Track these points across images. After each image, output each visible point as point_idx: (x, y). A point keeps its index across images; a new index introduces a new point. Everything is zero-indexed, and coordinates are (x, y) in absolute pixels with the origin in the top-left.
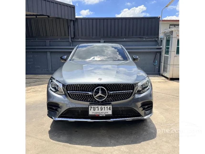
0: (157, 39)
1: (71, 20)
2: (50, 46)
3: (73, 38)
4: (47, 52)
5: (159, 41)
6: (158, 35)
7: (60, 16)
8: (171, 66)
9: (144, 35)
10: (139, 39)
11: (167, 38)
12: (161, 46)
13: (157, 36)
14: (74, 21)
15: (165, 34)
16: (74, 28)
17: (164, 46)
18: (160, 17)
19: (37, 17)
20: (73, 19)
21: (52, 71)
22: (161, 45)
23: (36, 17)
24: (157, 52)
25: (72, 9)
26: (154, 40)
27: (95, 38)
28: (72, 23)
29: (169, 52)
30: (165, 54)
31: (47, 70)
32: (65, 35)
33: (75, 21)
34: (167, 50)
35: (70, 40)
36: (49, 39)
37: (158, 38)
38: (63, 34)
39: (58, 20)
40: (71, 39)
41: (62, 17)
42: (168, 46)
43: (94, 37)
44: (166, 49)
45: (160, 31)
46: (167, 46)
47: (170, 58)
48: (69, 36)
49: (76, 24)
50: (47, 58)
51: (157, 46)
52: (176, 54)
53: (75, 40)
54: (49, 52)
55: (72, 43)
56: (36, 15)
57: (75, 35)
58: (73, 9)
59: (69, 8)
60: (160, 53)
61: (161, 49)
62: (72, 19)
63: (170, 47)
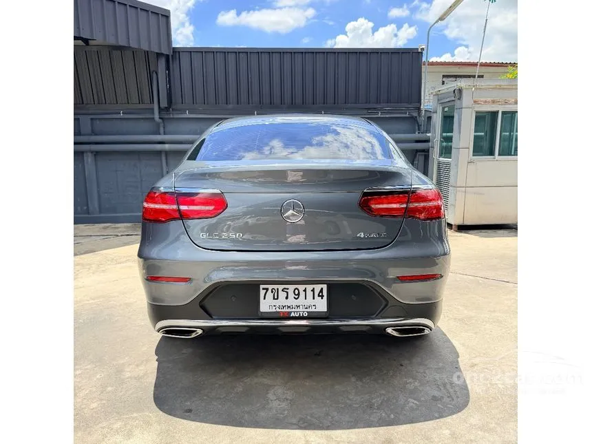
0: (415, 114)
2: (94, 133)
3: (167, 109)
4: (85, 155)
5: (422, 120)
6: (419, 101)
8: (459, 191)
9: (378, 101)
10: (365, 111)
11: (446, 109)
12: (428, 135)
13: (416, 105)
14: (167, 56)
15: (439, 97)
16: (169, 79)
17: (436, 134)
18: (423, 49)
20: (165, 51)
21: (100, 212)
22: (428, 131)
24: (418, 151)
25: (162, 20)
26: (407, 115)
27: (233, 109)
28: (162, 63)
29: (453, 151)
30: (441, 155)
31: (85, 208)
32: (141, 101)
33: (170, 57)
34: (444, 144)
35: (157, 116)
36: (90, 112)
37: (419, 109)
38: (135, 98)
39: (116, 54)
40: (159, 113)
41: (131, 45)
42: (448, 134)
43: (230, 106)
44: (442, 142)
45: (425, 90)
46: (444, 134)
47: (457, 165)
48: (152, 101)
49: (174, 66)
50: (85, 171)
51: (417, 133)
52: (473, 156)
53: (171, 116)
54: (90, 154)
55: (162, 125)
57: (173, 101)
58: (164, 19)
59: (153, 18)
60: (426, 153)
61: (427, 141)
62: (160, 49)
63: (455, 134)
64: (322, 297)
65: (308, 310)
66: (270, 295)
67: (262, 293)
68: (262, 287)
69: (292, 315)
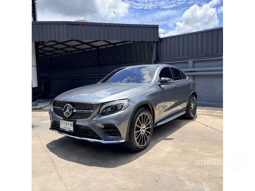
1: (154, 42)
16: (159, 49)
19: (125, 43)
23: (124, 43)
25: (155, 29)
27: (180, 59)
28: (155, 45)
49: (160, 45)
56: (124, 42)
57: (159, 58)
62: (154, 40)
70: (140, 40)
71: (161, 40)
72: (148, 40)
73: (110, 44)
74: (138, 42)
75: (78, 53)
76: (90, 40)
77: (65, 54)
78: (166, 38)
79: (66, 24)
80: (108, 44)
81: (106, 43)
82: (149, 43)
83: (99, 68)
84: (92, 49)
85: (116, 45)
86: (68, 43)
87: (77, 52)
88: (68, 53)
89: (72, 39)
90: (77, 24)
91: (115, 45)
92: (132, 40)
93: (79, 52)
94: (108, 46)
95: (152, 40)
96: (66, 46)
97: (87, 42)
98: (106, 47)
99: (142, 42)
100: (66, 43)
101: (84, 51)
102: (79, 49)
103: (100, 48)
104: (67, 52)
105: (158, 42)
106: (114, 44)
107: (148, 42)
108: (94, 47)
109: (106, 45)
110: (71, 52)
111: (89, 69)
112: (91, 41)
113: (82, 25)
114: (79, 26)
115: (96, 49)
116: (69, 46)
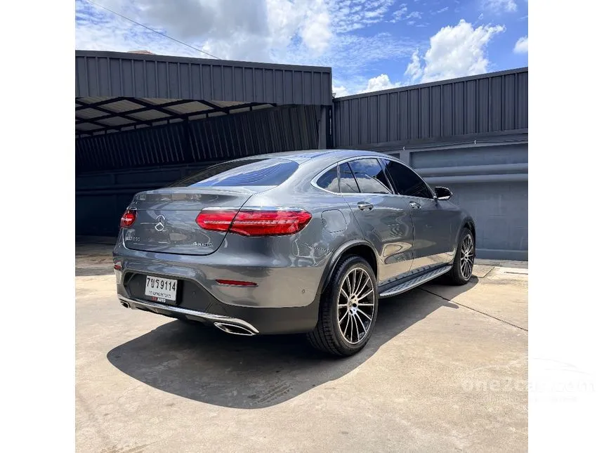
1: (322, 107)
7: (297, 101)
19: (254, 108)
20: (326, 103)
23: (251, 109)
25: (324, 77)
27: (382, 147)
28: (324, 113)
43: (380, 144)
49: (336, 115)
56: (251, 105)
57: (334, 144)
58: (326, 76)
62: (321, 103)
64: (174, 289)
65: (167, 298)
66: (150, 283)
67: (147, 280)
68: (148, 277)
69: (158, 300)
70: (289, 102)
71: (337, 102)
72: (308, 103)
73: (217, 109)
74: (283, 107)
75: (136, 130)
76: (167, 98)
77: (103, 132)
78: (350, 100)
79: (106, 58)
80: (212, 108)
81: (207, 108)
82: (309, 109)
83: (188, 167)
84: (171, 121)
85: (232, 111)
86: (111, 106)
87: (133, 128)
88: (109, 132)
89: (122, 96)
90: (134, 60)
91: (228, 113)
92: (269, 100)
93: (138, 127)
94: (210, 115)
95: (317, 103)
96: (106, 114)
97: (159, 104)
98: (207, 116)
99: (294, 106)
100: (105, 106)
101: (151, 125)
102: (140, 122)
103: (191, 118)
104: (107, 127)
105: (329, 107)
106: (226, 109)
107: (307, 106)
108: (175, 115)
109: (207, 112)
110: (118, 127)
111: (162, 170)
112: (169, 101)
113: (146, 61)
114: (139, 65)
115: (179, 120)
116: (113, 114)
